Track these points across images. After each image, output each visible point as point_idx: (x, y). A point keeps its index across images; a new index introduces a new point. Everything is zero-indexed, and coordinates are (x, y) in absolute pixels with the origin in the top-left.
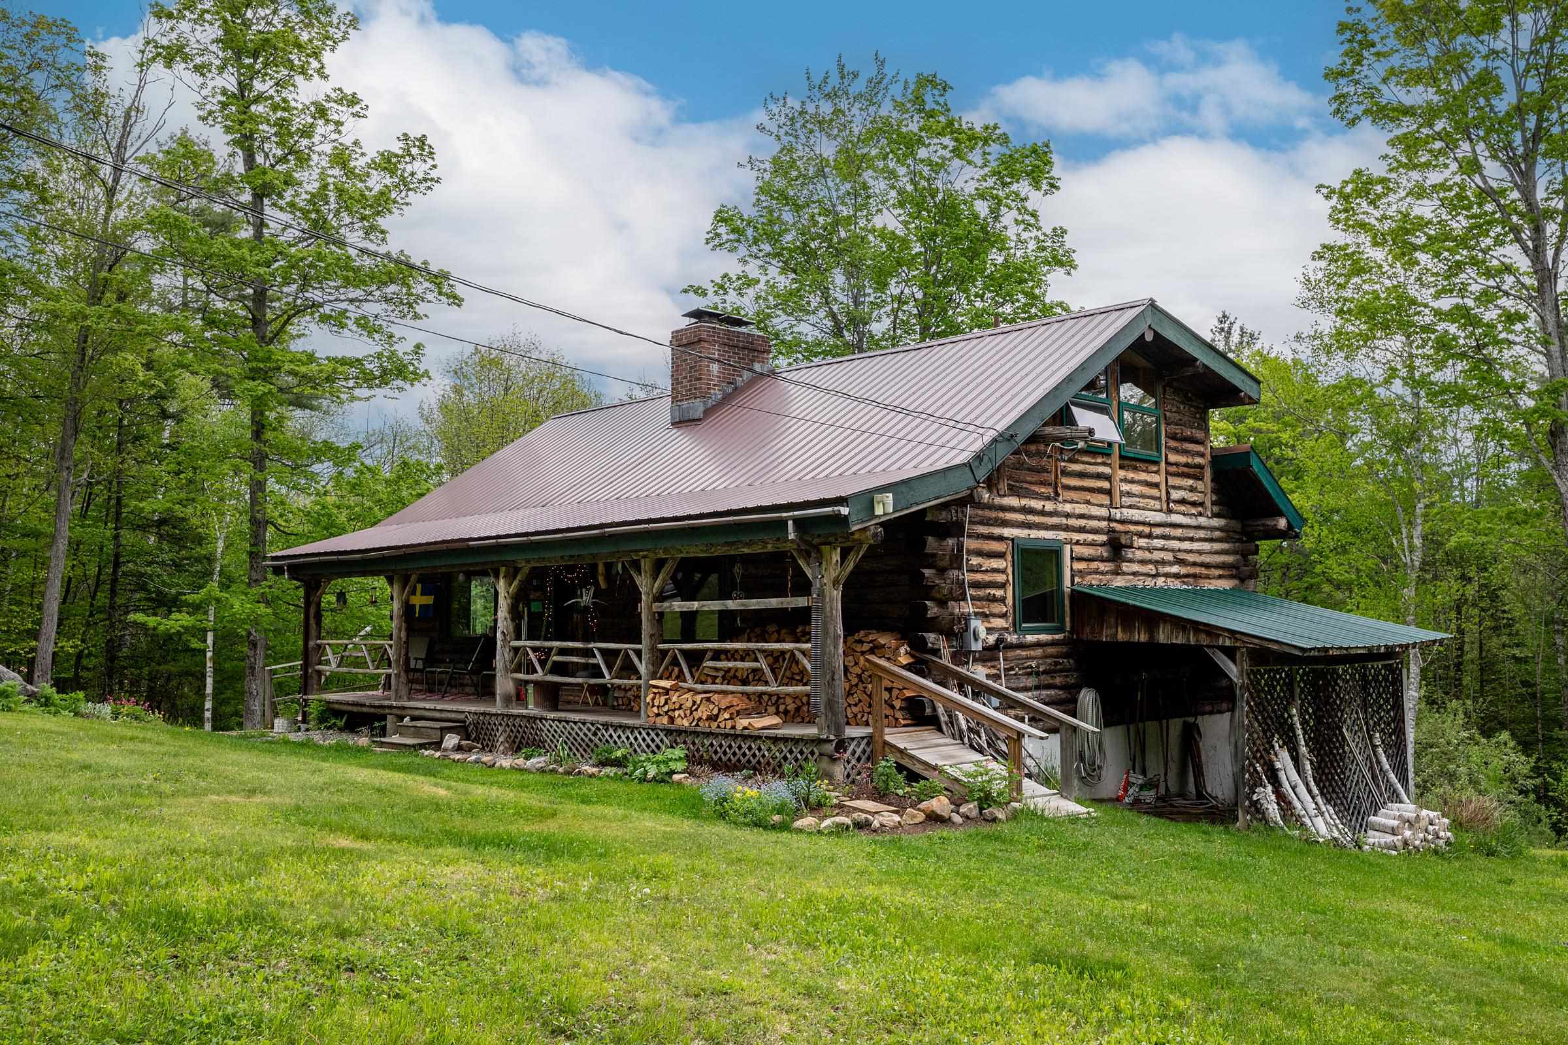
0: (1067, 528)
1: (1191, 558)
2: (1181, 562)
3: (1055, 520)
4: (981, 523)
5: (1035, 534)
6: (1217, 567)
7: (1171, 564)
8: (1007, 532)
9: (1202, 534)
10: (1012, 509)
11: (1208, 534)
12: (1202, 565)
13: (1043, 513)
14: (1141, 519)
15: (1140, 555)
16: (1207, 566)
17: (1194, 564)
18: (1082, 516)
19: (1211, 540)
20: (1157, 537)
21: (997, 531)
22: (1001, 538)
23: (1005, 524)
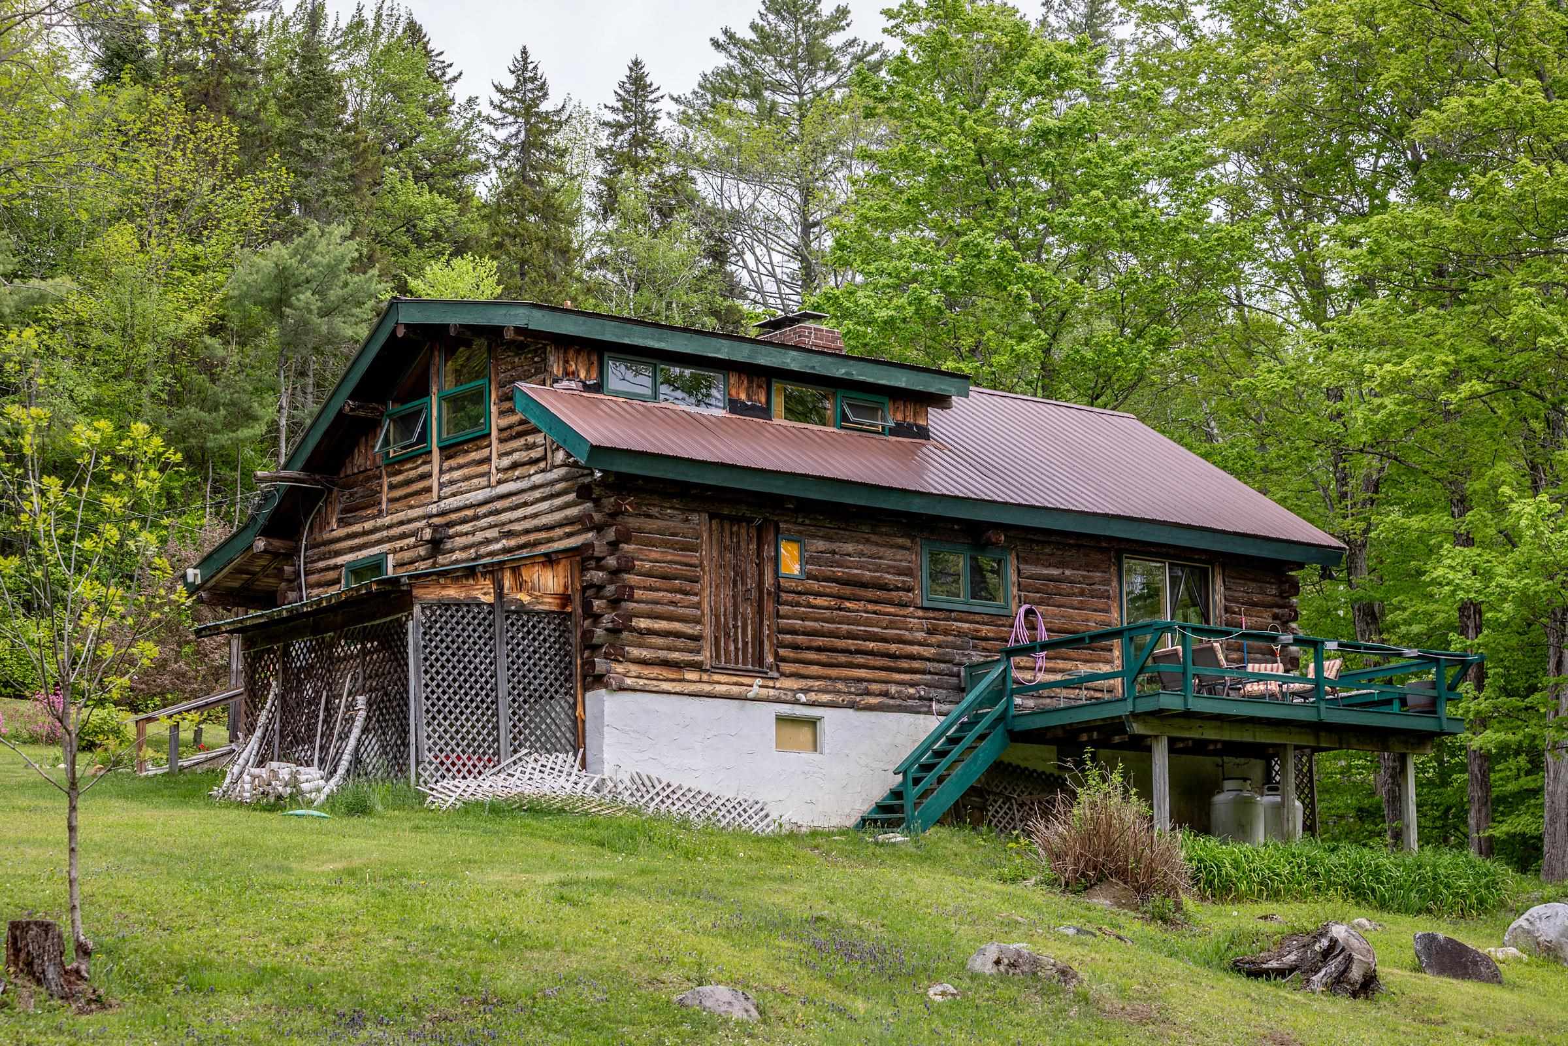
0: (390, 539)
1: (517, 527)
2: (510, 534)
3: (377, 536)
4: (320, 559)
5: (362, 554)
6: (561, 525)
7: (496, 540)
8: (339, 560)
9: (537, 494)
10: (339, 540)
11: (547, 491)
12: (538, 529)
13: (365, 533)
14: (461, 504)
15: (460, 541)
16: (548, 528)
17: (527, 532)
18: (401, 523)
19: (552, 496)
20: (485, 516)
21: (332, 562)
22: (336, 567)
23: (338, 553)
